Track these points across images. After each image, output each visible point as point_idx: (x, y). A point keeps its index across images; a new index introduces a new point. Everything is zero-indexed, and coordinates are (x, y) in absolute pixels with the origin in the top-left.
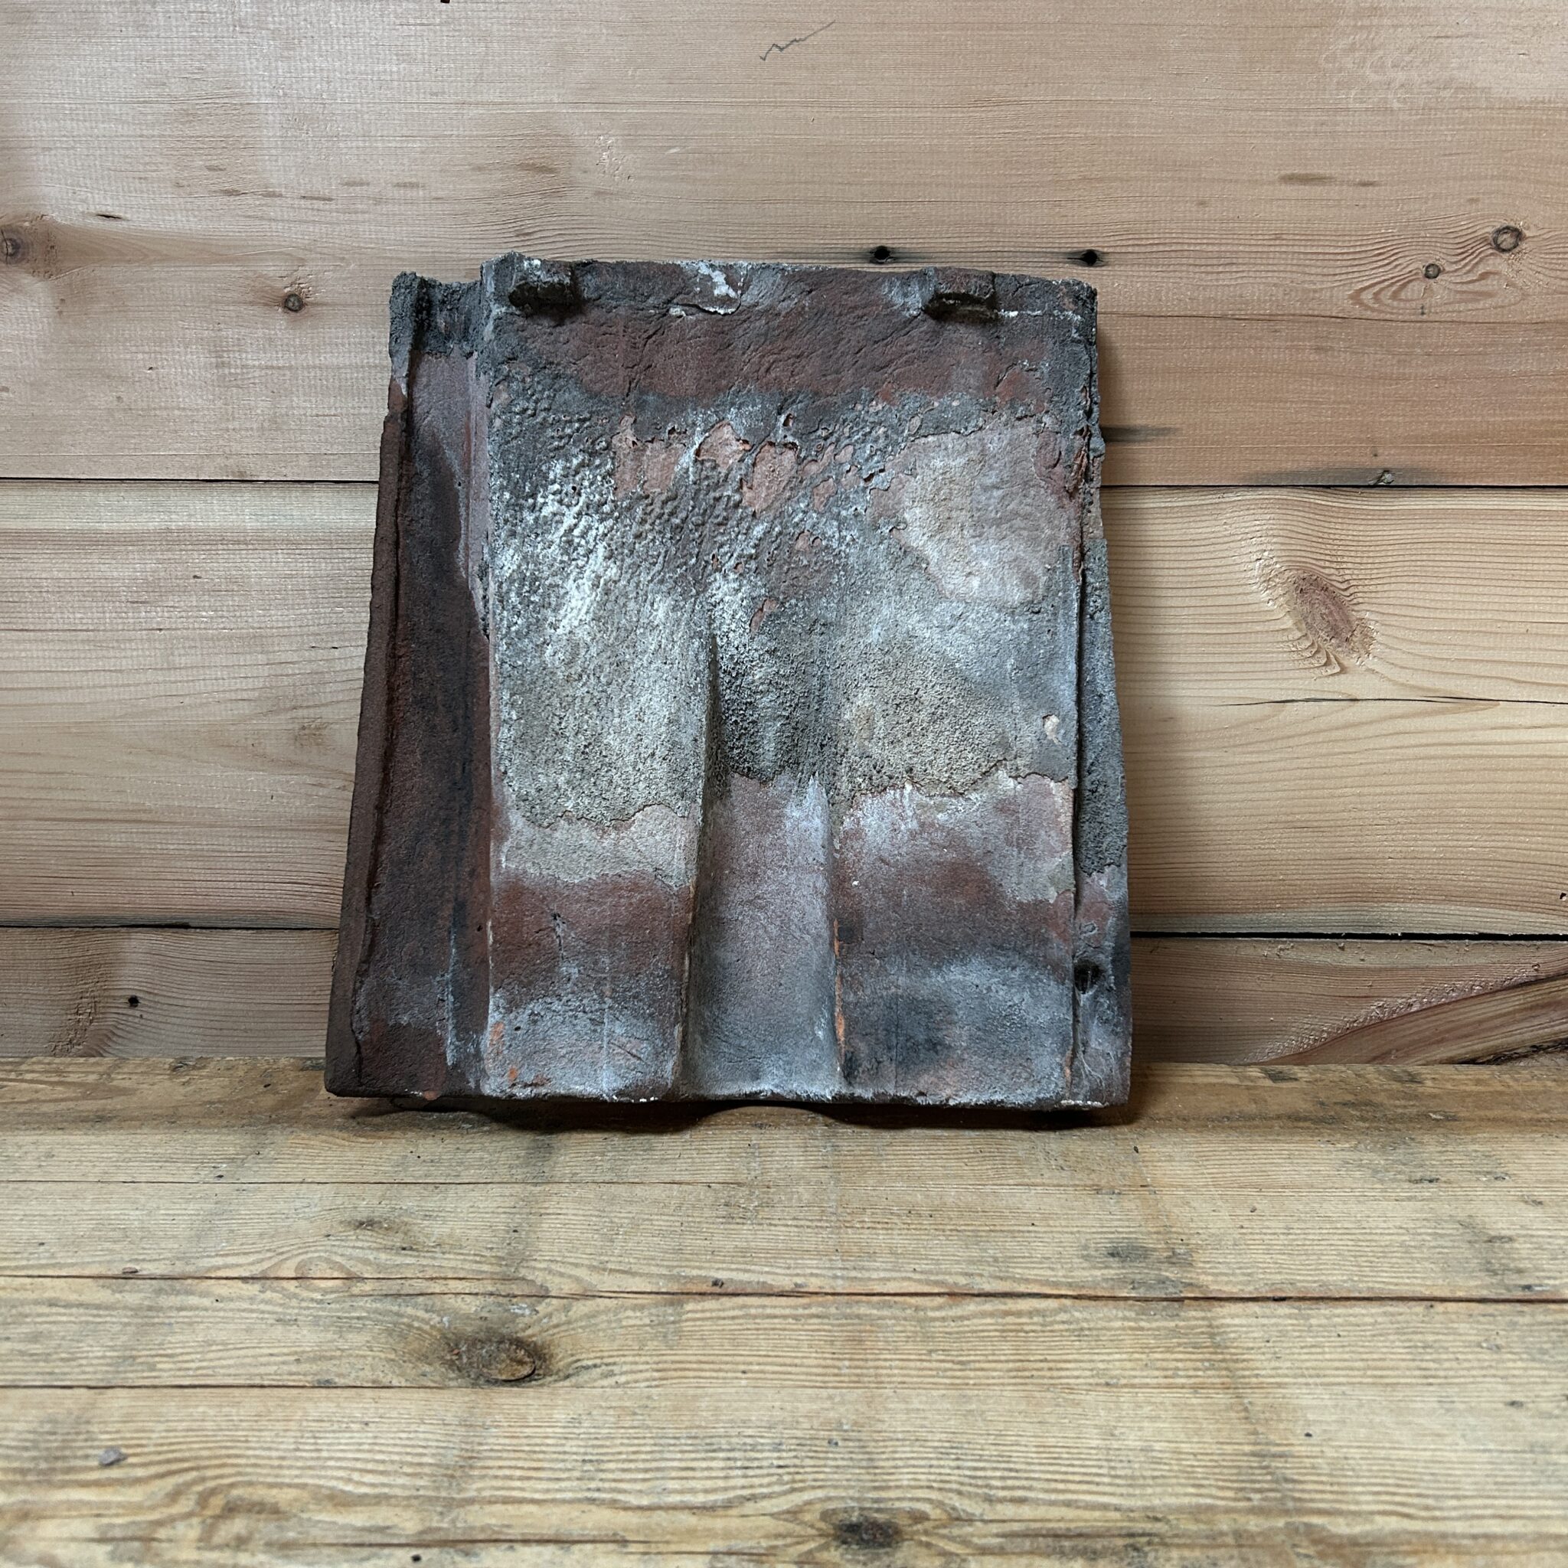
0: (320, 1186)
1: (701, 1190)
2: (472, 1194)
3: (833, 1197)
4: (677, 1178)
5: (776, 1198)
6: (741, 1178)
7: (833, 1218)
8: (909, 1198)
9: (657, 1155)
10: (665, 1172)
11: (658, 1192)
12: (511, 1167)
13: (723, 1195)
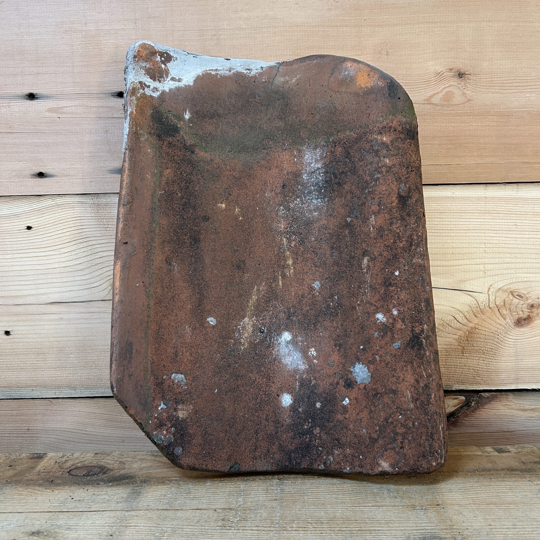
0: (19, 514)
1: (211, 513)
2: (94, 516)
3: (278, 515)
4: (200, 507)
5: (249, 516)
6: (233, 506)
7: (277, 526)
8: (317, 514)
9: (192, 496)
10: (194, 504)
11: (189, 514)
12: (117, 503)
13: (222, 515)
